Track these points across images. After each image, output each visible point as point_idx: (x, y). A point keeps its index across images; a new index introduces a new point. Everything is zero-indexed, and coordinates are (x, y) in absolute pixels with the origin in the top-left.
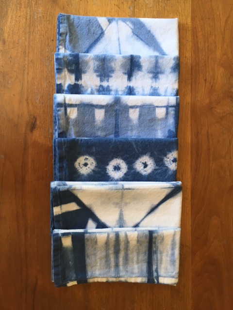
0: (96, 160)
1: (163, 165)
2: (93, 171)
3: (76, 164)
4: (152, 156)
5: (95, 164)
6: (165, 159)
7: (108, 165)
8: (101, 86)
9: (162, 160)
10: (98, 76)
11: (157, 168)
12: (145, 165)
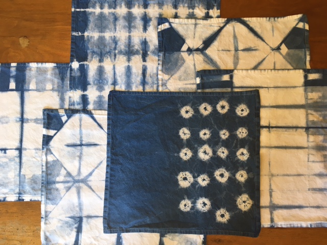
0: (235, 113)
1: (194, 110)
2: (238, 106)
3: (248, 111)
4: (202, 115)
5: (237, 111)
6: (193, 113)
7: (228, 110)
8: (193, 9)
9: (195, 112)
10: (195, 15)
11: (198, 107)
12: (205, 109)
